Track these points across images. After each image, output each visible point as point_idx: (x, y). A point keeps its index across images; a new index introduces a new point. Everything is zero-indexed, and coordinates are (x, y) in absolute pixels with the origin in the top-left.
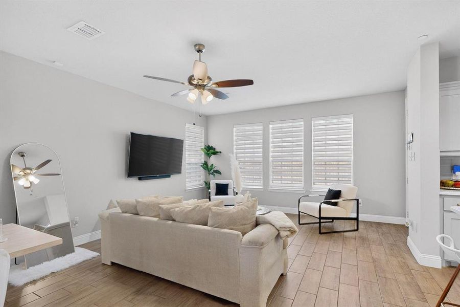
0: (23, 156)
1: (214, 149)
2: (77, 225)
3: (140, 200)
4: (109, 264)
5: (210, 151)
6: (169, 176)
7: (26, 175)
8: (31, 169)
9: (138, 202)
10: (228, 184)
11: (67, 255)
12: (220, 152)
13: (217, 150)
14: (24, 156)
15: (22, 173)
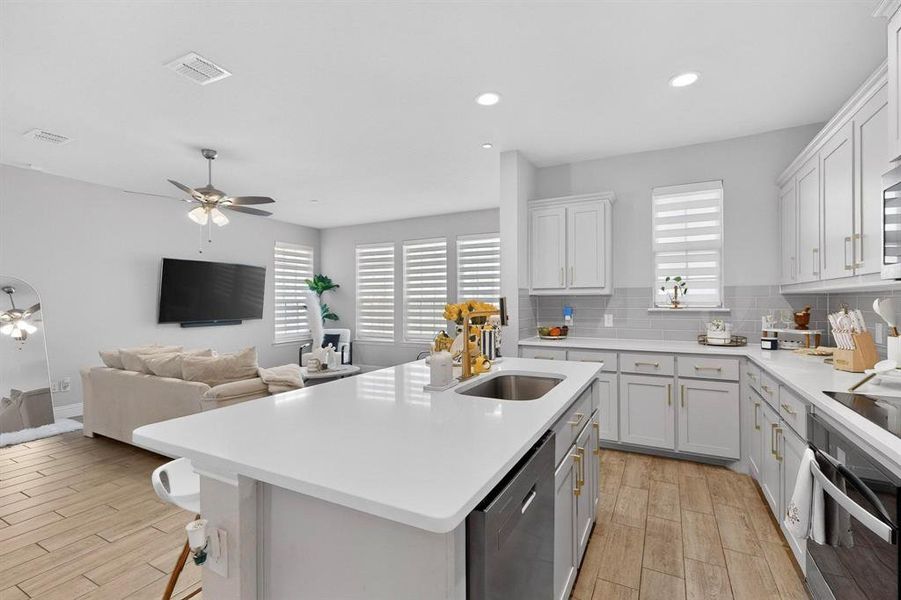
0: (10, 292)
1: (330, 281)
2: (68, 389)
3: (124, 350)
4: (91, 436)
5: (322, 284)
6: (240, 323)
7: (13, 320)
8: (21, 312)
9: (121, 353)
10: (339, 336)
11: (43, 427)
12: (338, 286)
13: (334, 283)
14: (12, 292)
15: (6, 317)
